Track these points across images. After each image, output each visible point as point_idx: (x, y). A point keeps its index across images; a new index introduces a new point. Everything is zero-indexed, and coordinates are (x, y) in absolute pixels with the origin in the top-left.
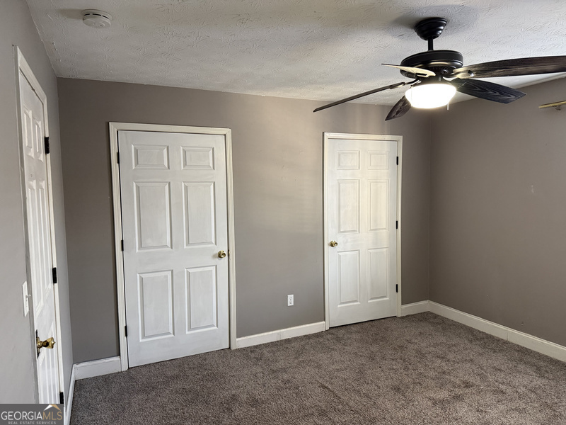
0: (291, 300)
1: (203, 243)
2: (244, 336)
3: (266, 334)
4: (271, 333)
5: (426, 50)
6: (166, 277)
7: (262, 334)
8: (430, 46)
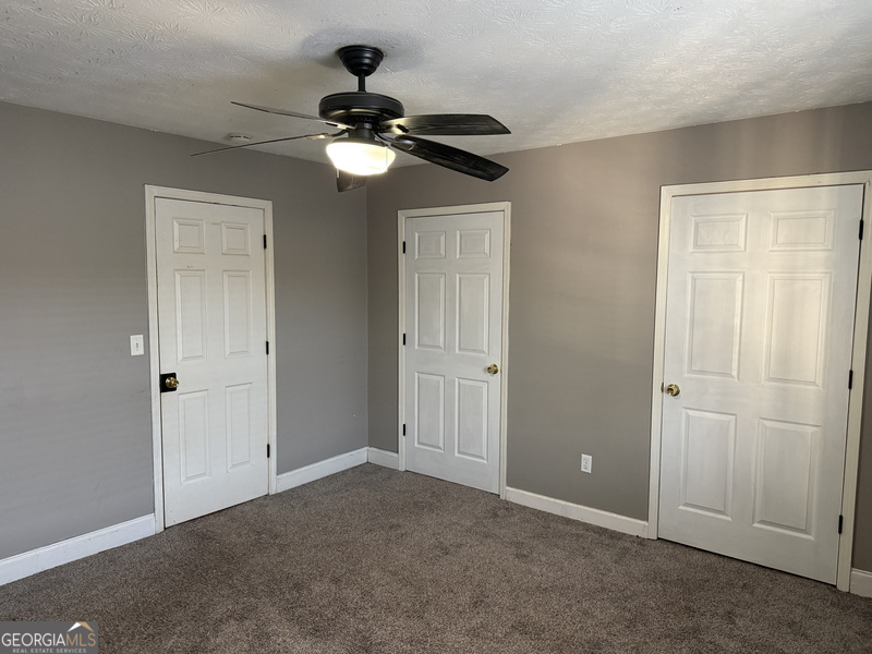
0: (587, 463)
1: (474, 350)
2: (517, 488)
3: (545, 498)
4: (552, 500)
5: (356, 90)
6: (439, 382)
7: (540, 496)
8: (362, 85)
